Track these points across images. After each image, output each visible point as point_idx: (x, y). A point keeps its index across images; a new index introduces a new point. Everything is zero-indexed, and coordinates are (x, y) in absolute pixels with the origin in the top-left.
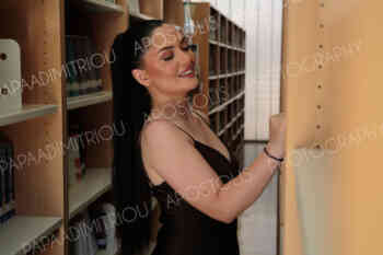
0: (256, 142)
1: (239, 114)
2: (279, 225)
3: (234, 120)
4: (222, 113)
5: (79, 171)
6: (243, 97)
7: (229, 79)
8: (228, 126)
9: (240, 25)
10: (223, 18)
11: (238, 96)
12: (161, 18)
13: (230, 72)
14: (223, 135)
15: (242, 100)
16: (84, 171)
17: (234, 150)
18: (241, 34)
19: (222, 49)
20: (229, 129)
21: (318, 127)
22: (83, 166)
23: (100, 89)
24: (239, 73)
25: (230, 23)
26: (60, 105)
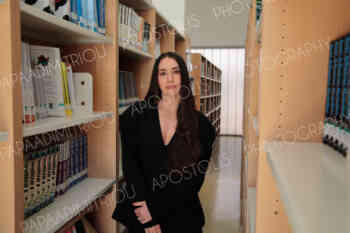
0: (227, 135)
7: (212, 98)
9: (218, 67)
10: (209, 63)
11: (217, 109)
13: (212, 94)
15: (219, 111)
18: (219, 72)
19: (208, 80)
24: (218, 95)
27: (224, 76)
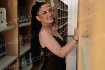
0: (71, 36)
1: (66, 29)
2: (77, 58)
3: (65, 30)
4: (61, 28)
5: (23, 44)
6: (67, 24)
7: (63, 19)
8: (63, 32)
9: (66, 4)
10: (62, 2)
11: (66, 24)
12: (45, 2)
13: (64, 17)
14: (62, 34)
16: (24, 44)
17: (65, 38)
18: (67, 6)
19: (62, 10)
20: (63, 33)
21: (88, 31)
22: (23, 43)
23: (28, 21)
24: (66, 17)
25: (64, 3)
26: (17, 26)
27: (69, 8)
